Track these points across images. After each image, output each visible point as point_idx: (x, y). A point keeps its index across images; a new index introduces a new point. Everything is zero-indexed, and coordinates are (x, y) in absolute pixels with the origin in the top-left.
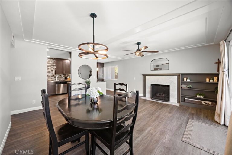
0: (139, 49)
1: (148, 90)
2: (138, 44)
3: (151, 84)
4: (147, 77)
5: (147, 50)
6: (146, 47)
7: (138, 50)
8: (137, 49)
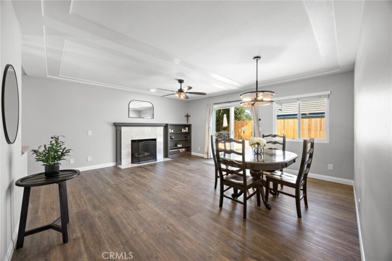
0: (181, 88)
1: (126, 150)
2: (181, 81)
3: (132, 141)
4: (124, 129)
5: (190, 91)
6: (190, 88)
7: (181, 91)
8: (179, 88)
